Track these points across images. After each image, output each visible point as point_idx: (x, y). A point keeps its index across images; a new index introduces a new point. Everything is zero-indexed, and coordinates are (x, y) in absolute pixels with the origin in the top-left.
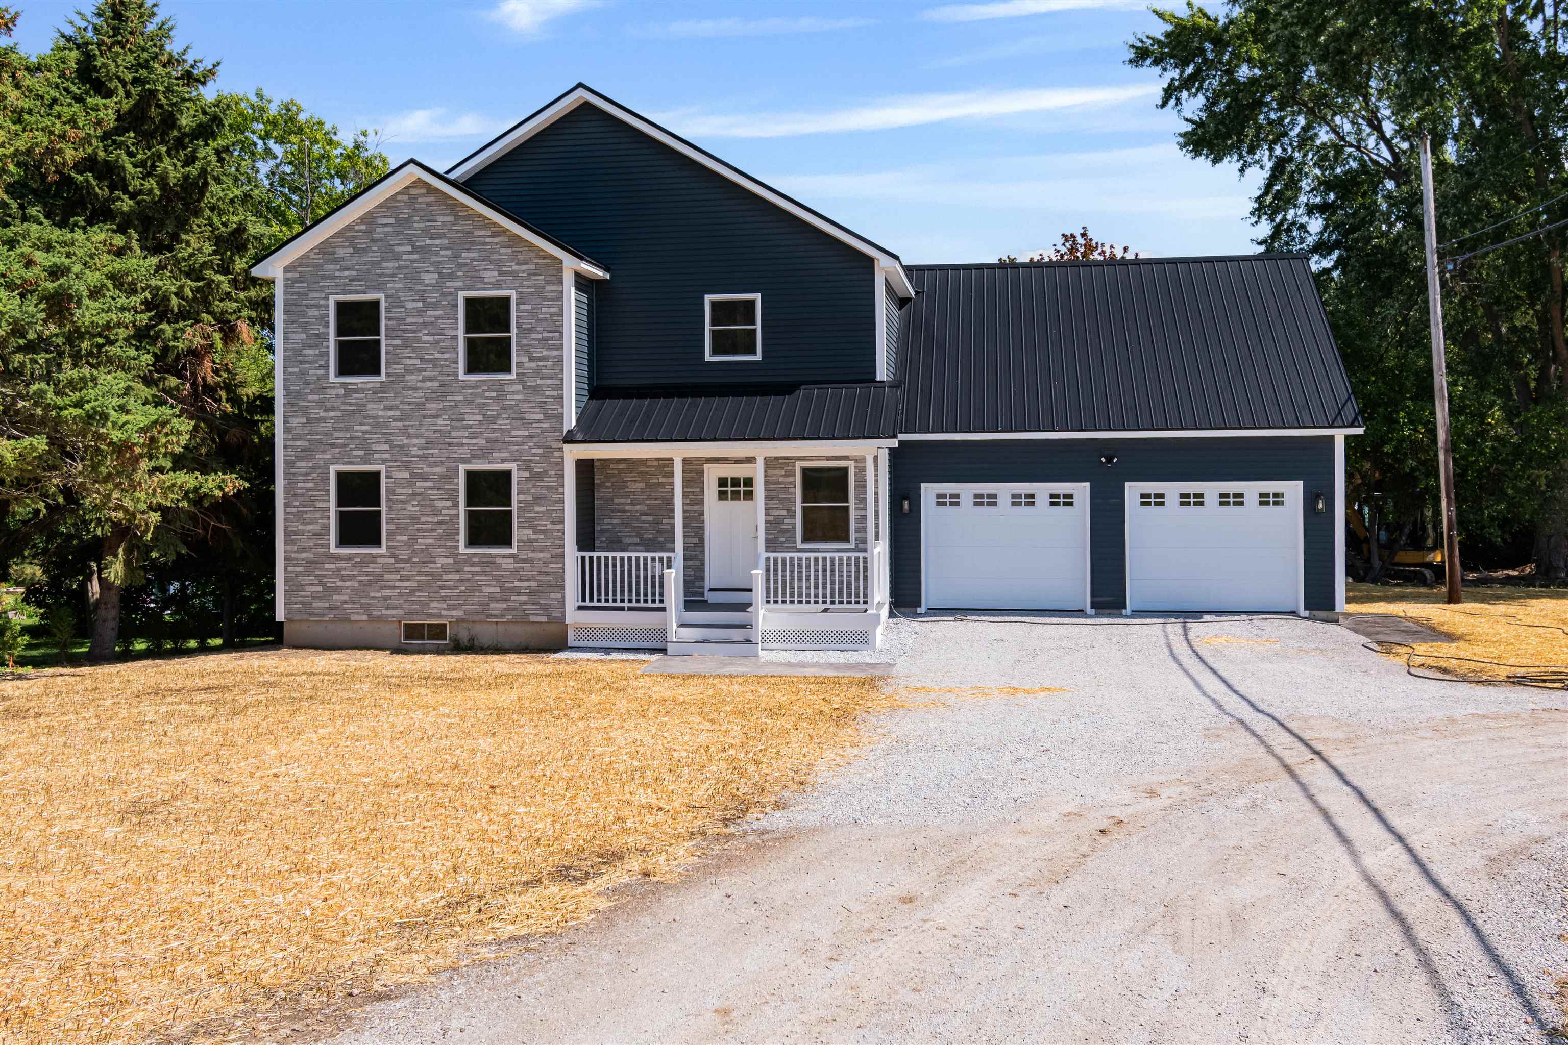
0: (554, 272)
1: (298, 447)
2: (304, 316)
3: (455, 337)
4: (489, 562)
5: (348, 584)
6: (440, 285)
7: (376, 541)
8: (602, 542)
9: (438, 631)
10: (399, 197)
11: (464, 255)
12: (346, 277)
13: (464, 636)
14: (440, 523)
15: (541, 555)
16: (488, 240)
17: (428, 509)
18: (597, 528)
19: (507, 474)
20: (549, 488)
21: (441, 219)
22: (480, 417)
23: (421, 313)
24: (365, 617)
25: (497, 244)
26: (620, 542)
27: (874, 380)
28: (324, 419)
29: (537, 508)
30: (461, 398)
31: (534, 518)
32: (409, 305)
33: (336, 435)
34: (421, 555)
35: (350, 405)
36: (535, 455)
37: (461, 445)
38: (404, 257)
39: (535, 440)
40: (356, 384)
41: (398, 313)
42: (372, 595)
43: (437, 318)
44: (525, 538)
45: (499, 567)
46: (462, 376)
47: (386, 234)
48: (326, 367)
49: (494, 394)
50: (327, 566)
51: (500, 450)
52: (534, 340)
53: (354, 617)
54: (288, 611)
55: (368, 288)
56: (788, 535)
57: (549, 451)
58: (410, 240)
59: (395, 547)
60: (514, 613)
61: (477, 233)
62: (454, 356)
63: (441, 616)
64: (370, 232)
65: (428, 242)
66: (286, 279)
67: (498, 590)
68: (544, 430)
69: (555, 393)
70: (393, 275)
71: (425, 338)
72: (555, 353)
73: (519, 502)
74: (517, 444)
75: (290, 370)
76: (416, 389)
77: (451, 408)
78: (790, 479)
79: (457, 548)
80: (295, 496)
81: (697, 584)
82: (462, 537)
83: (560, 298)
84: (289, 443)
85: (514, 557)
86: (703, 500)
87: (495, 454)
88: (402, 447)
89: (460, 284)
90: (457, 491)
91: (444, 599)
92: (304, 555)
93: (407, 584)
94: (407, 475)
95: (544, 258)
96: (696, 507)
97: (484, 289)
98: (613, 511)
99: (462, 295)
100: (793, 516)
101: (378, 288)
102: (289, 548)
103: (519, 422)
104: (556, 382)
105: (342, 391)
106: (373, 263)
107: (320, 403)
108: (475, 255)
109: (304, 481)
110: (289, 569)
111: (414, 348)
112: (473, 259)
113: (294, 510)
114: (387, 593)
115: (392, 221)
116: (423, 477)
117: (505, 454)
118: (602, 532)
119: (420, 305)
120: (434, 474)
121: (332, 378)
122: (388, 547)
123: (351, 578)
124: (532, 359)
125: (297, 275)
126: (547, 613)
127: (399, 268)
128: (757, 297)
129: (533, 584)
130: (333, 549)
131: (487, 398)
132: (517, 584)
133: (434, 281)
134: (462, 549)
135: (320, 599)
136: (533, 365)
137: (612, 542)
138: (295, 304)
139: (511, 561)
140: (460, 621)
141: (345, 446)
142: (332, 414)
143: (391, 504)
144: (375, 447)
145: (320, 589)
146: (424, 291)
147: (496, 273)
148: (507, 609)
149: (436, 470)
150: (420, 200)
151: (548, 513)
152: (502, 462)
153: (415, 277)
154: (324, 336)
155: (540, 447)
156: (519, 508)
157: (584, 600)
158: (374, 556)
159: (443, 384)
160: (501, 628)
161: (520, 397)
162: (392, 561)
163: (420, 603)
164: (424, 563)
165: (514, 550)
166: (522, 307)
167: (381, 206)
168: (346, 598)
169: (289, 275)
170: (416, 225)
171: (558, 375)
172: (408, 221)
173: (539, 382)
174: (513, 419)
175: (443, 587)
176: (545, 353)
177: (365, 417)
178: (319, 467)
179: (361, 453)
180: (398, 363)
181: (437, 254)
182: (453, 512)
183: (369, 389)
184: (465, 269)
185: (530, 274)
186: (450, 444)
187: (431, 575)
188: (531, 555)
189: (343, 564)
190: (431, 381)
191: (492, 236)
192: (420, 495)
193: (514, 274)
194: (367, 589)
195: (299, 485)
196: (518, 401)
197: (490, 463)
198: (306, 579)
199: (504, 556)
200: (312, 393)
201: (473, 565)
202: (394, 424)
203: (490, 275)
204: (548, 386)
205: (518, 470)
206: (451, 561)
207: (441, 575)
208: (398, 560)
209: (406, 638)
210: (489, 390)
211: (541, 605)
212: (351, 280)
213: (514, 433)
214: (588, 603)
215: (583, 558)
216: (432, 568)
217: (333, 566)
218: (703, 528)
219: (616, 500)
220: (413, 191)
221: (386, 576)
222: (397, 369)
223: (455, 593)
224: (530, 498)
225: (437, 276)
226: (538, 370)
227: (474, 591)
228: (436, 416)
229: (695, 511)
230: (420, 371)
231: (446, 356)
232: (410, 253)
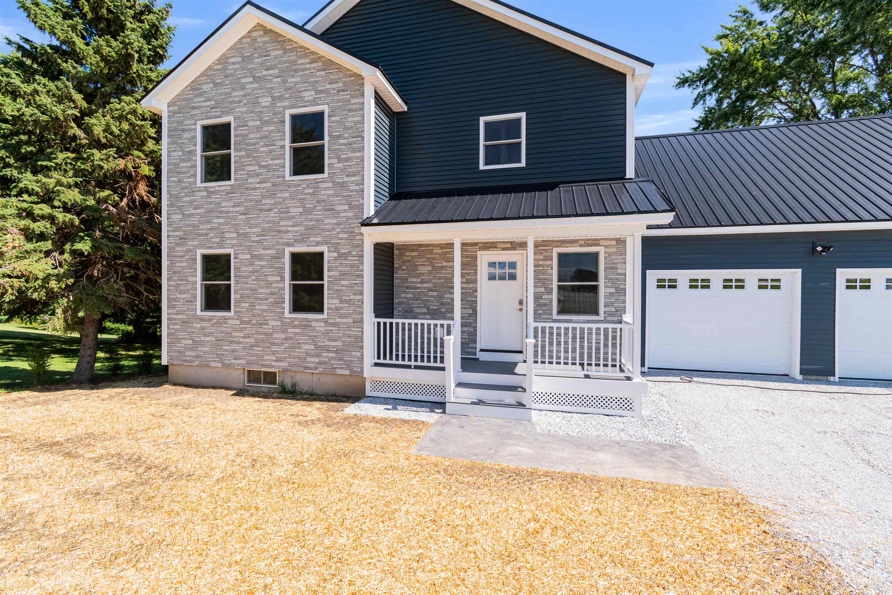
0: (358, 87)
1: (176, 236)
2: (181, 138)
3: (283, 147)
4: (306, 325)
5: (209, 339)
6: (273, 105)
7: (228, 308)
8: (399, 311)
9: (270, 378)
10: (244, 40)
11: (290, 80)
12: (208, 106)
13: (288, 382)
14: (272, 294)
15: (345, 320)
16: (308, 66)
17: (263, 283)
18: (396, 301)
19: (321, 255)
20: (352, 266)
21: (273, 53)
22: (301, 210)
23: (259, 129)
24: (219, 365)
25: (314, 68)
26: (412, 311)
27: (623, 178)
28: (193, 215)
29: (343, 282)
30: (287, 195)
31: (340, 290)
32: (251, 124)
33: (201, 227)
34: (258, 319)
35: (211, 203)
36: (341, 239)
37: (287, 232)
38: (248, 86)
39: (342, 226)
40: (214, 187)
41: (243, 131)
42: (224, 347)
43: (270, 132)
44: (333, 306)
45: (313, 329)
46: (288, 177)
47: (235, 70)
48: (195, 176)
49: (311, 191)
50: (195, 325)
51: (315, 235)
52: (341, 145)
53: (212, 364)
54: (170, 358)
55: (223, 113)
56: (545, 308)
57: (352, 234)
58: (252, 71)
59: (240, 312)
60: (325, 366)
61: (299, 62)
62: (283, 161)
63: (272, 367)
64: (224, 69)
65: (265, 73)
66: (169, 112)
67: (312, 347)
68: (348, 218)
69: (357, 188)
70: (240, 102)
71: (261, 149)
72: (358, 154)
73: (329, 277)
74: (329, 230)
75: (172, 179)
76: (255, 189)
77: (280, 203)
78: (549, 262)
79: (283, 313)
80: (174, 272)
81: (471, 345)
82: (287, 305)
83: (362, 109)
84: (171, 234)
85: (325, 321)
86: (476, 279)
87: (311, 239)
88: (245, 235)
89: (286, 104)
90: (283, 268)
91: (274, 353)
92: (180, 317)
93: (248, 340)
94: (249, 256)
95: (350, 76)
96: (471, 285)
97: (305, 106)
98: (407, 288)
99: (288, 113)
100: (550, 292)
101: (228, 113)
102: (170, 311)
103: (330, 213)
104: (358, 178)
105: (205, 193)
106: (226, 94)
107: (191, 202)
108: (298, 79)
109: (181, 262)
110: (171, 327)
111: (254, 157)
112: (296, 83)
113: (174, 283)
114: (234, 347)
115: (239, 59)
116: (260, 258)
117: (319, 239)
118: (399, 303)
119: (258, 123)
120: (268, 255)
121: (199, 184)
122: (235, 312)
123: (211, 334)
124: (340, 160)
125: (176, 108)
126: (349, 367)
127: (245, 95)
128: (523, 115)
129: (339, 344)
130: (199, 312)
131: (306, 194)
132: (327, 343)
133: (268, 104)
134: (287, 314)
135: (190, 349)
136: (341, 165)
137: (406, 311)
138: (175, 130)
139: (323, 324)
140: (284, 371)
141: (207, 234)
142: (199, 211)
143: (237, 278)
144: (227, 235)
145: (190, 342)
146: (261, 112)
147: (313, 93)
148: (320, 363)
149: (268, 252)
150: (259, 40)
151: (351, 286)
152: (317, 245)
153: (256, 103)
154: (192, 153)
155: (345, 233)
156: (329, 282)
157: (379, 358)
158: (226, 319)
159: (274, 185)
160: (315, 378)
161: (330, 192)
162: (238, 322)
163: (257, 355)
164: (261, 324)
165: (325, 316)
166: (333, 119)
167: (231, 48)
168: (207, 349)
169: (171, 109)
170: (256, 60)
171: (360, 172)
172: (250, 58)
173: (346, 179)
174: (326, 210)
175: (273, 344)
176: (350, 155)
177: (220, 212)
178: (190, 251)
179: (218, 240)
180: (243, 170)
181: (270, 81)
182: (281, 285)
183: (223, 191)
184: (290, 92)
185: (339, 91)
186: (279, 232)
187: (265, 334)
188: (338, 320)
189: (205, 324)
190: (266, 182)
191: (311, 63)
192: (257, 272)
193: (326, 92)
194: (221, 343)
195: (178, 264)
196: (328, 196)
197: (308, 246)
198: (181, 335)
199: (317, 320)
200: (186, 196)
201: (294, 327)
202: (240, 217)
203: (309, 95)
204: (352, 182)
205: (329, 251)
206: (279, 323)
207: (272, 335)
208: (242, 322)
209: (249, 381)
210: (308, 187)
211: (345, 361)
212: (211, 108)
213: (326, 221)
214: (382, 361)
215: (379, 323)
216: (265, 329)
217: (199, 325)
218: (476, 302)
219: (410, 280)
220: (254, 34)
221: (234, 334)
222: (242, 174)
223: (282, 348)
224: (337, 274)
225: (270, 99)
226: (344, 169)
227: (295, 348)
228: (270, 210)
229: (470, 288)
230: (258, 175)
231: (277, 162)
232: (251, 83)
